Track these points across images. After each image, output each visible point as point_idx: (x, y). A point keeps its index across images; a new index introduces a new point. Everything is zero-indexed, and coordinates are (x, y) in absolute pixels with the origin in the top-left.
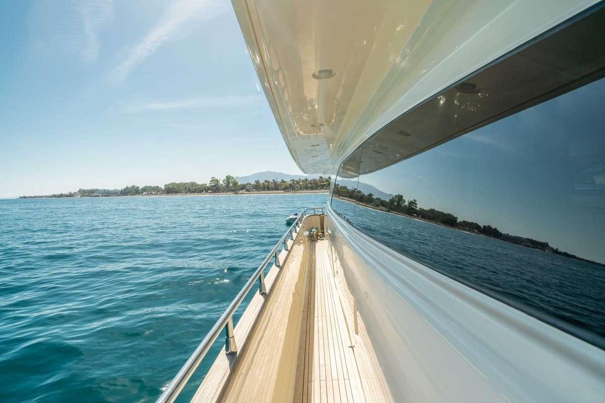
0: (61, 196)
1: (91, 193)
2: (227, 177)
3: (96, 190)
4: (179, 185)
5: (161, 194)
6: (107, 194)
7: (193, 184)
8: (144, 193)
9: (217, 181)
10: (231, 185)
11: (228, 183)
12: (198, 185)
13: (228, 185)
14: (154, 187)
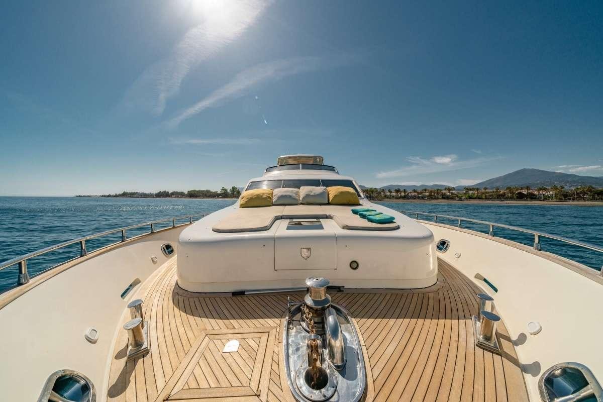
0: (109, 196)
1: (132, 195)
2: (233, 187)
3: (137, 193)
4: (199, 191)
5: (185, 197)
6: (144, 196)
7: (208, 191)
8: (173, 196)
9: (226, 190)
10: (235, 193)
11: (234, 192)
12: (212, 192)
13: (233, 193)
14: (179, 193)
